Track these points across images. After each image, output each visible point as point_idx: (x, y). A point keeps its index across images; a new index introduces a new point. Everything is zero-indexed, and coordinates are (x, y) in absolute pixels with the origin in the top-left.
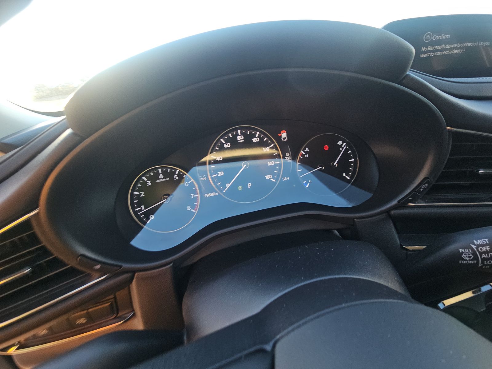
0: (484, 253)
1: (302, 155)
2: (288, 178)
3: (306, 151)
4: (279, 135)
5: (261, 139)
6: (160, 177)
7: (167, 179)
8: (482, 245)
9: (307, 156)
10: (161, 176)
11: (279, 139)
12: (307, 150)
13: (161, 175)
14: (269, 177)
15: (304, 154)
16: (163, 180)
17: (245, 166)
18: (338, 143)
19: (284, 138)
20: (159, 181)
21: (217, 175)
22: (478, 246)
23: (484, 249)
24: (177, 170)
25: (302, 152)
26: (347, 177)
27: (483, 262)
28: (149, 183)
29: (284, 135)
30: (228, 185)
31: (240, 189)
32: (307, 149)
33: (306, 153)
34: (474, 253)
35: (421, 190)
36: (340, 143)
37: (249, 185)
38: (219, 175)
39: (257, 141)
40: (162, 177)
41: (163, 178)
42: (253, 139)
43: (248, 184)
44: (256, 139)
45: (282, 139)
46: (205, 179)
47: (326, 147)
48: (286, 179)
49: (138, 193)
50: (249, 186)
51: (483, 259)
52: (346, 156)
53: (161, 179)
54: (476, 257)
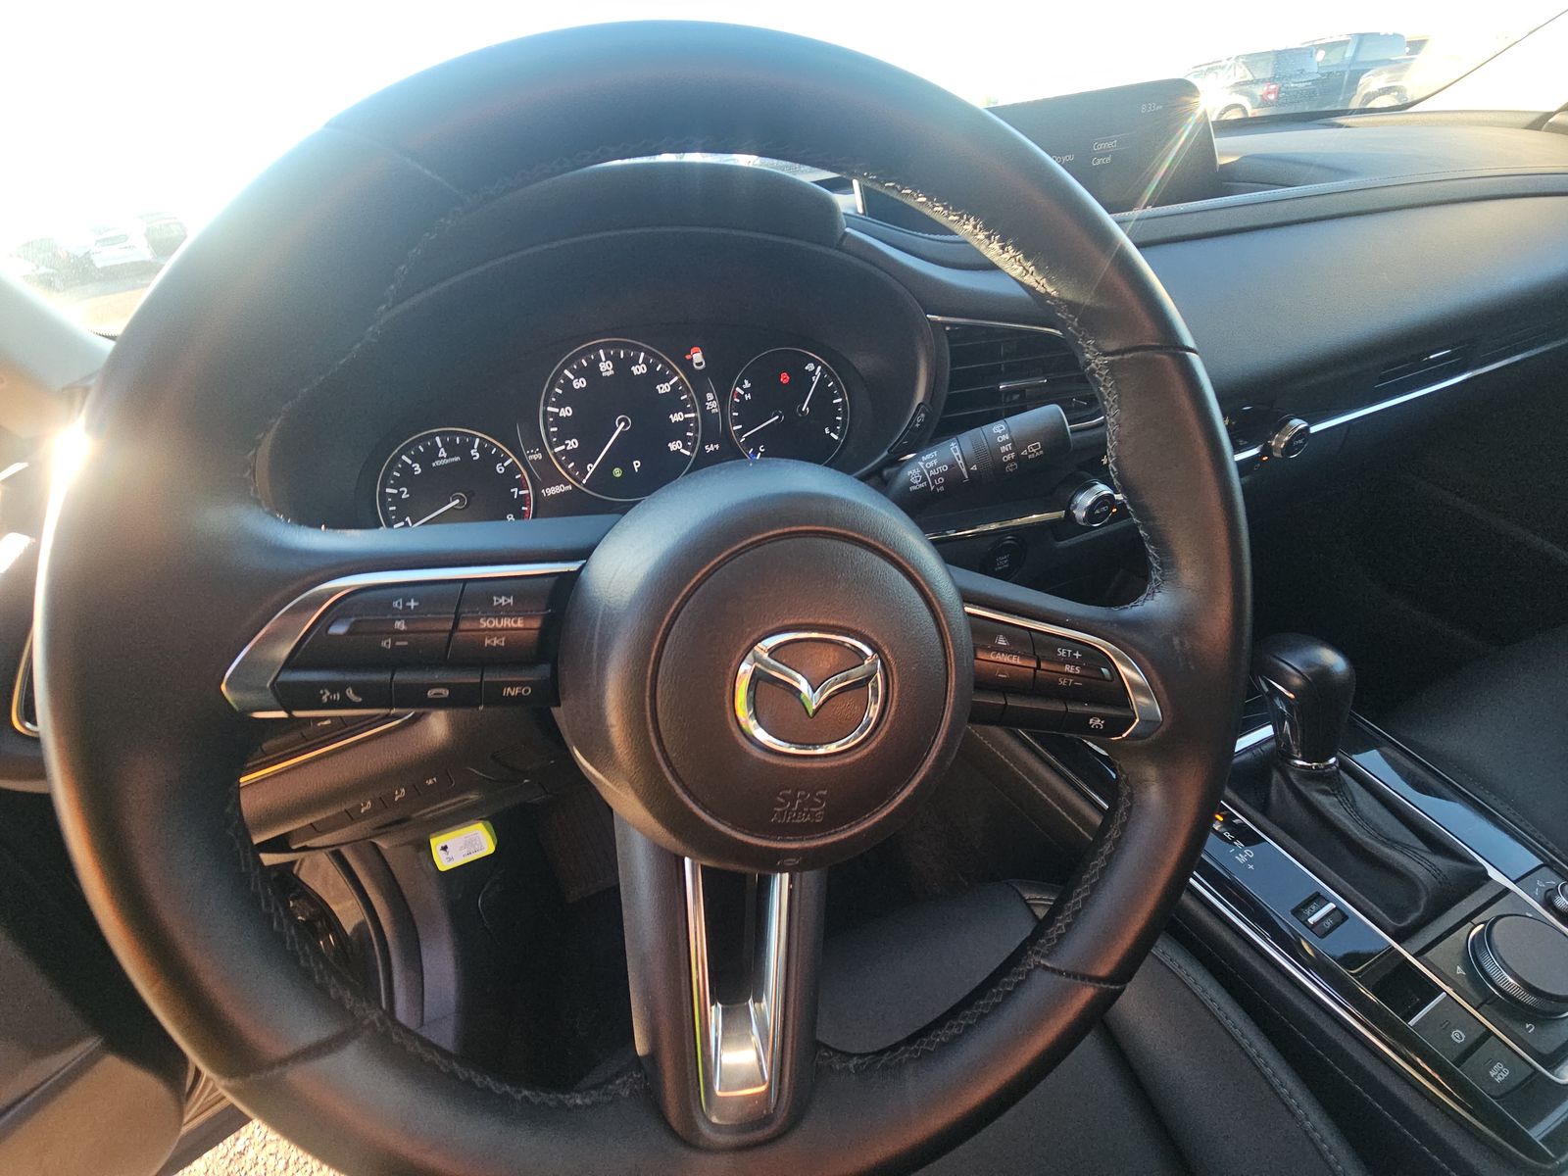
0: (932, 468)
1: (739, 396)
2: (717, 446)
3: (744, 387)
4: (688, 357)
5: (651, 368)
6: (440, 455)
7: (457, 459)
8: (929, 460)
9: (748, 397)
10: (442, 453)
11: (687, 366)
12: (747, 385)
13: (442, 450)
14: (677, 447)
15: (742, 393)
16: (447, 461)
17: (623, 424)
18: (806, 368)
19: (700, 364)
20: (438, 463)
21: (563, 447)
22: (926, 462)
23: (931, 464)
24: (477, 436)
25: (738, 389)
26: (832, 434)
27: (933, 484)
28: (417, 468)
29: (697, 357)
30: (591, 468)
31: (619, 475)
32: (746, 382)
33: (746, 391)
34: (922, 473)
35: (917, 425)
36: (810, 367)
37: (637, 465)
38: (568, 448)
39: (641, 370)
40: (445, 455)
41: (447, 458)
42: (633, 368)
43: (634, 463)
44: (640, 368)
45: (695, 366)
46: (540, 456)
47: (785, 378)
48: (712, 448)
49: (395, 491)
50: (636, 467)
51: (933, 478)
52: (824, 394)
53: (443, 458)
54: (924, 479)
